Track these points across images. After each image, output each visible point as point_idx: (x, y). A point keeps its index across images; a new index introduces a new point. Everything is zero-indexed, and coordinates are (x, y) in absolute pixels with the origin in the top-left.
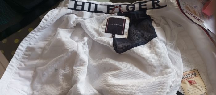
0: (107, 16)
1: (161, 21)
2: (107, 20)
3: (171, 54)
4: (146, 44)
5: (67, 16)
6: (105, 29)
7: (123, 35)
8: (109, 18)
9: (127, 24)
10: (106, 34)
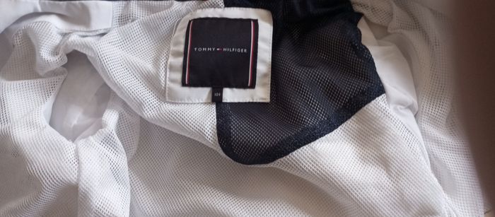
0: (184, 11)
1: (391, 15)
2: (185, 30)
3: (438, 151)
4: (344, 125)
5: (24, 24)
6: (181, 69)
7: (253, 86)
8: (195, 20)
9: (265, 40)
10: (187, 91)
